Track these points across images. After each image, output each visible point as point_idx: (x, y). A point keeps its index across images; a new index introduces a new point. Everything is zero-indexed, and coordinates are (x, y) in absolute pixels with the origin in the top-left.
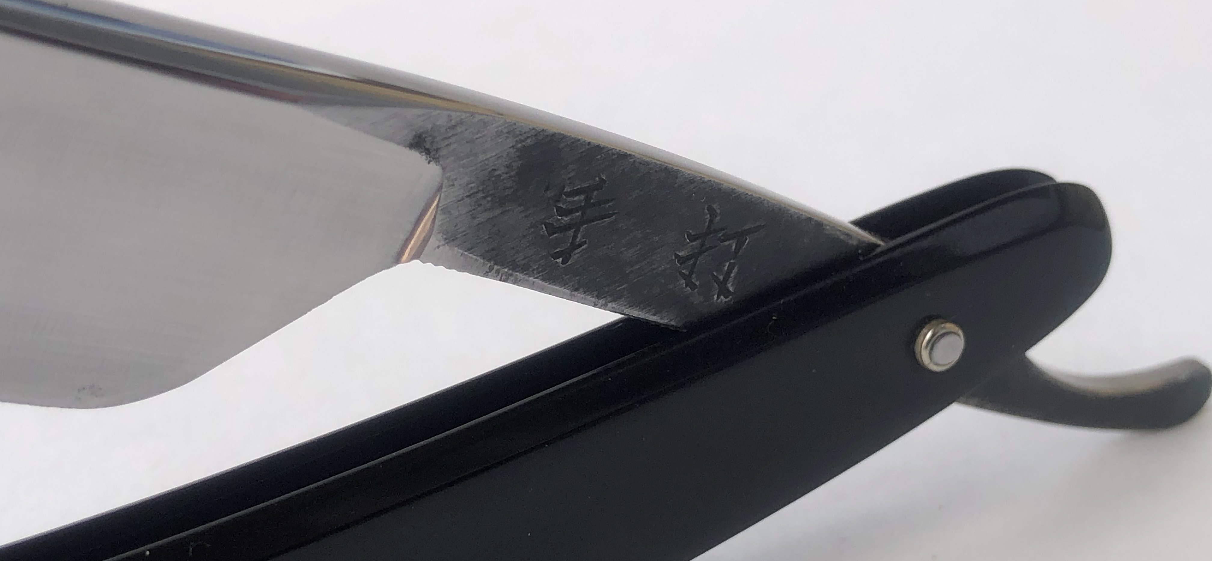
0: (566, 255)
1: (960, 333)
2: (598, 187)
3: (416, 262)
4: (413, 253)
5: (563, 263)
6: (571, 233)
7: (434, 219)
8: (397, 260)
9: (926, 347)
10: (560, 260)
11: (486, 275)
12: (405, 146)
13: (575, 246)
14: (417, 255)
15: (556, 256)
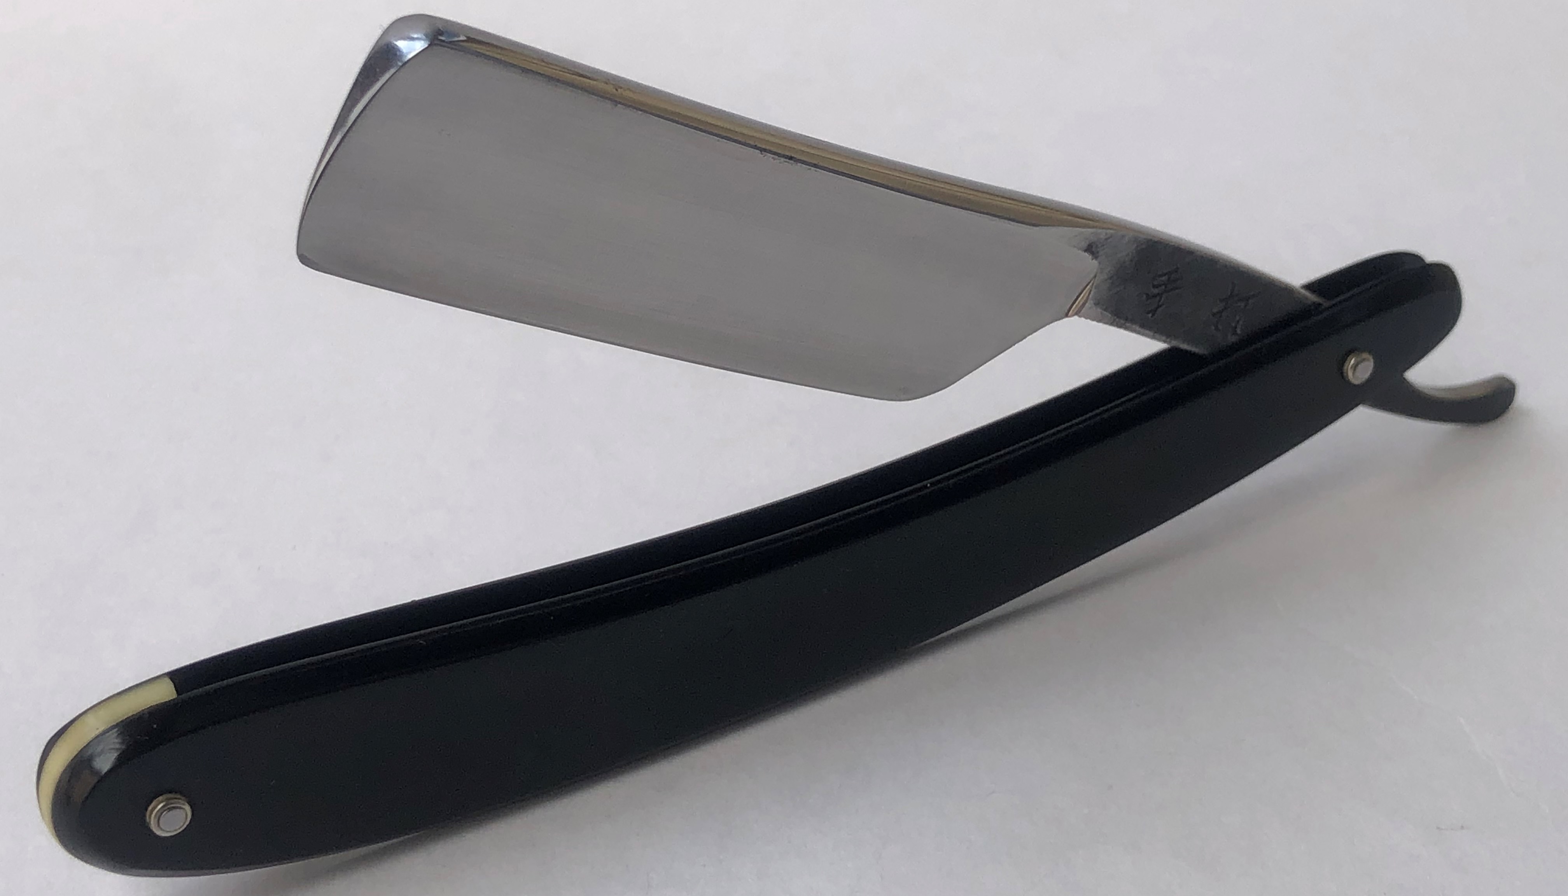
0: (1154, 312)
1: (1372, 360)
2: (1176, 271)
3: (1076, 317)
4: (1075, 311)
5: (1152, 317)
6: (1158, 298)
7: (1091, 291)
8: (1067, 315)
9: (1351, 367)
10: (1150, 315)
11: (1112, 324)
12: (1082, 251)
13: (1159, 306)
14: (1077, 313)
15: (1148, 313)
